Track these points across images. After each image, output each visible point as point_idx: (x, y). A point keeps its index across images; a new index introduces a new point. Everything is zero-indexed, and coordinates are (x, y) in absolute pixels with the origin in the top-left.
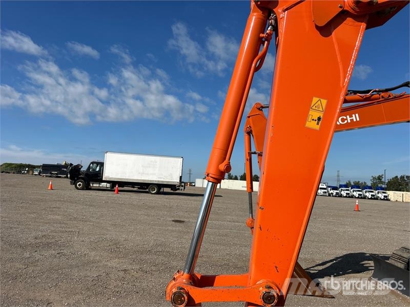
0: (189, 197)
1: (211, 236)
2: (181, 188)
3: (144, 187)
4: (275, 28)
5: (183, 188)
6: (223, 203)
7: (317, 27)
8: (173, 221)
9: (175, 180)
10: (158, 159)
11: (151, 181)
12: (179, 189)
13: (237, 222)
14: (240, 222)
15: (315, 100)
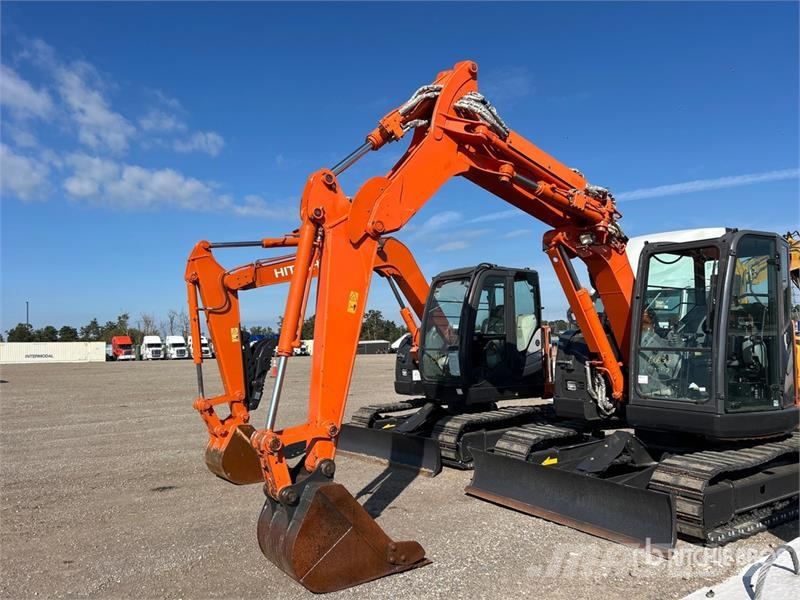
4: (323, 238)
7: (353, 244)
13: (100, 421)
14: (105, 421)
15: (352, 293)
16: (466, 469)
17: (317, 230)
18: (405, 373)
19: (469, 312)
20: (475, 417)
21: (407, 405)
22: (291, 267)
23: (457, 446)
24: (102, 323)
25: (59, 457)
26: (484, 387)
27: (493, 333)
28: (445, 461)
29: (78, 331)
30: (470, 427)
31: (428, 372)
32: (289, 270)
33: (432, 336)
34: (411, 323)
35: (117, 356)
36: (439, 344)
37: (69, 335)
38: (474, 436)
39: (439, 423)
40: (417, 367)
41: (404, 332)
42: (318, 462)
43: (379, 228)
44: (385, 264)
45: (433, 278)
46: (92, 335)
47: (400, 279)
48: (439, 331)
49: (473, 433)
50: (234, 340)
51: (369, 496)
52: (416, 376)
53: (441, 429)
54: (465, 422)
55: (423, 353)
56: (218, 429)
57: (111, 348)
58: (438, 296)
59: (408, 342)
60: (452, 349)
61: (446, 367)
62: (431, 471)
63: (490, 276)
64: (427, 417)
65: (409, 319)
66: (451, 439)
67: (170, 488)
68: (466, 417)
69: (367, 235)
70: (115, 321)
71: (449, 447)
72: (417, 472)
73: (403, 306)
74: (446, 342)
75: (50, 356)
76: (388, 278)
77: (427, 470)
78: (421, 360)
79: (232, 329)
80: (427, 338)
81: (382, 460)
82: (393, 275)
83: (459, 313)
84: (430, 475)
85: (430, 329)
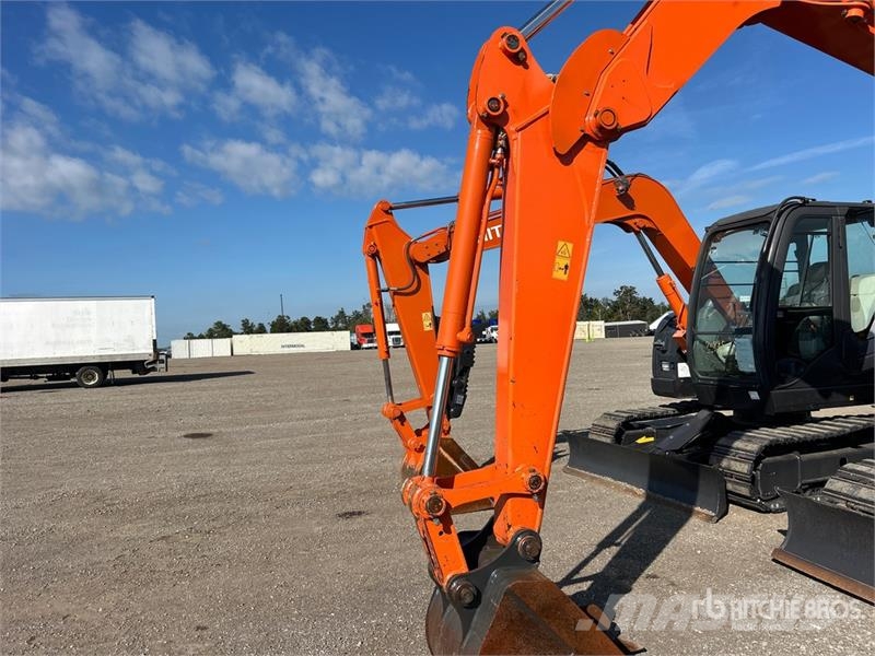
0: (181, 384)
1: (285, 452)
2: (159, 366)
3: (62, 375)
5: (164, 365)
6: (264, 385)
7: (557, 154)
8: (186, 436)
9: (142, 349)
10: (92, 304)
11: (81, 358)
12: (154, 369)
13: (318, 418)
14: (322, 418)
16: (768, 511)
17: (496, 139)
18: (666, 367)
19: (768, 275)
20: (781, 433)
21: (671, 411)
22: (496, 228)
23: (753, 477)
24: (349, 313)
25: (261, 462)
26: (795, 388)
27: (807, 305)
28: (731, 497)
29: (329, 321)
30: (773, 449)
31: (702, 366)
32: (493, 232)
33: (707, 314)
34: (674, 295)
35: (360, 344)
36: (720, 325)
37: (321, 325)
38: (780, 462)
39: (722, 441)
40: (684, 359)
41: (665, 310)
42: (511, 534)
43: (608, 122)
44: (632, 213)
45: (707, 229)
46: (340, 325)
47: (654, 234)
48: (717, 306)
49: (778, 458)
50: (428, 329)
51: (614, 550)
52: (683, 371)
53: (726, 451)
54: (766, 443)
55: (694, 338)
56: (412, 442)
57: (355, 337)
58: (714, 255)
59: (671, 323)
60: (741, 332)
61: (731, 359)
62: (710, 513)
63: (802, 217)
64: (702, 431)
65: (670, 290)
66: (744, 468)
67: (360, 513)
68: (767, 434)
69: (585, 139)
70: (361, 310)
71: (740, 478)
72: (689, 513)
73: (660, 272)
74: (729, 321)
75: (303, 346)
76: (637, 233)
77: (705, 511)
78: (690, 348)
79: (424, 315)
80: (699, 318)
81: (635, 489)
82: (646, 230)
83: (752, 279)
84: (709, 519)
85: (703, 304)
